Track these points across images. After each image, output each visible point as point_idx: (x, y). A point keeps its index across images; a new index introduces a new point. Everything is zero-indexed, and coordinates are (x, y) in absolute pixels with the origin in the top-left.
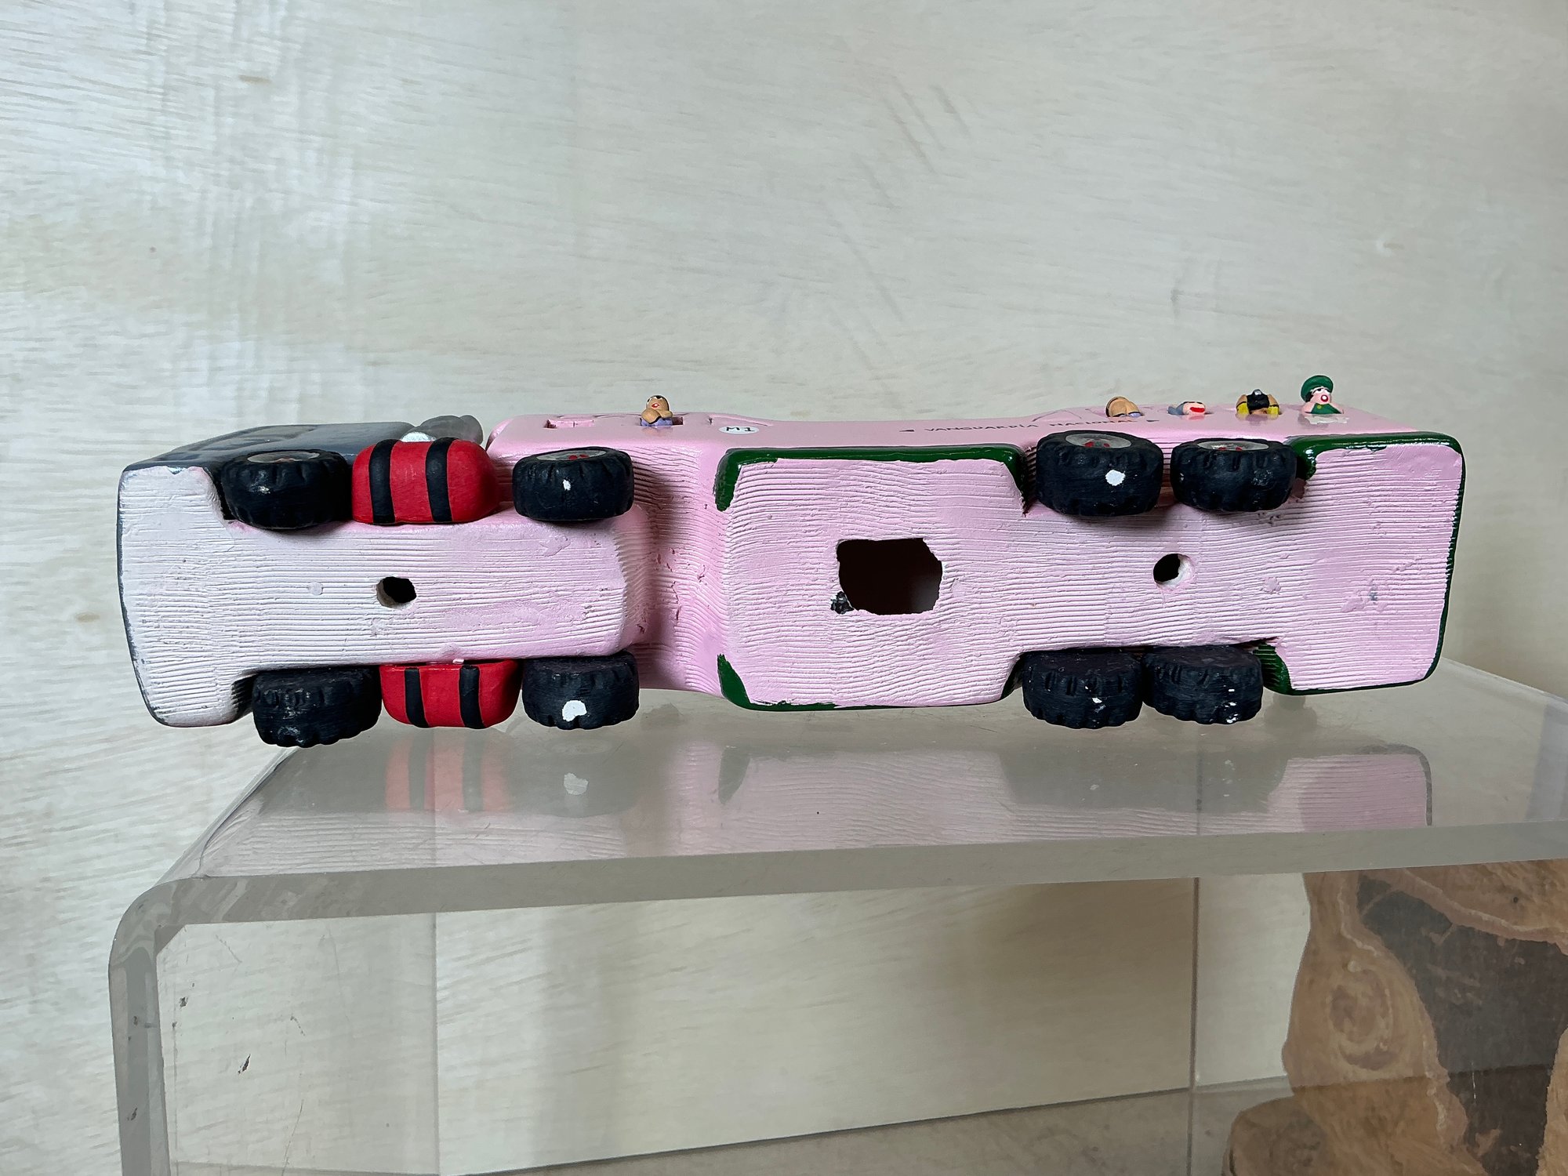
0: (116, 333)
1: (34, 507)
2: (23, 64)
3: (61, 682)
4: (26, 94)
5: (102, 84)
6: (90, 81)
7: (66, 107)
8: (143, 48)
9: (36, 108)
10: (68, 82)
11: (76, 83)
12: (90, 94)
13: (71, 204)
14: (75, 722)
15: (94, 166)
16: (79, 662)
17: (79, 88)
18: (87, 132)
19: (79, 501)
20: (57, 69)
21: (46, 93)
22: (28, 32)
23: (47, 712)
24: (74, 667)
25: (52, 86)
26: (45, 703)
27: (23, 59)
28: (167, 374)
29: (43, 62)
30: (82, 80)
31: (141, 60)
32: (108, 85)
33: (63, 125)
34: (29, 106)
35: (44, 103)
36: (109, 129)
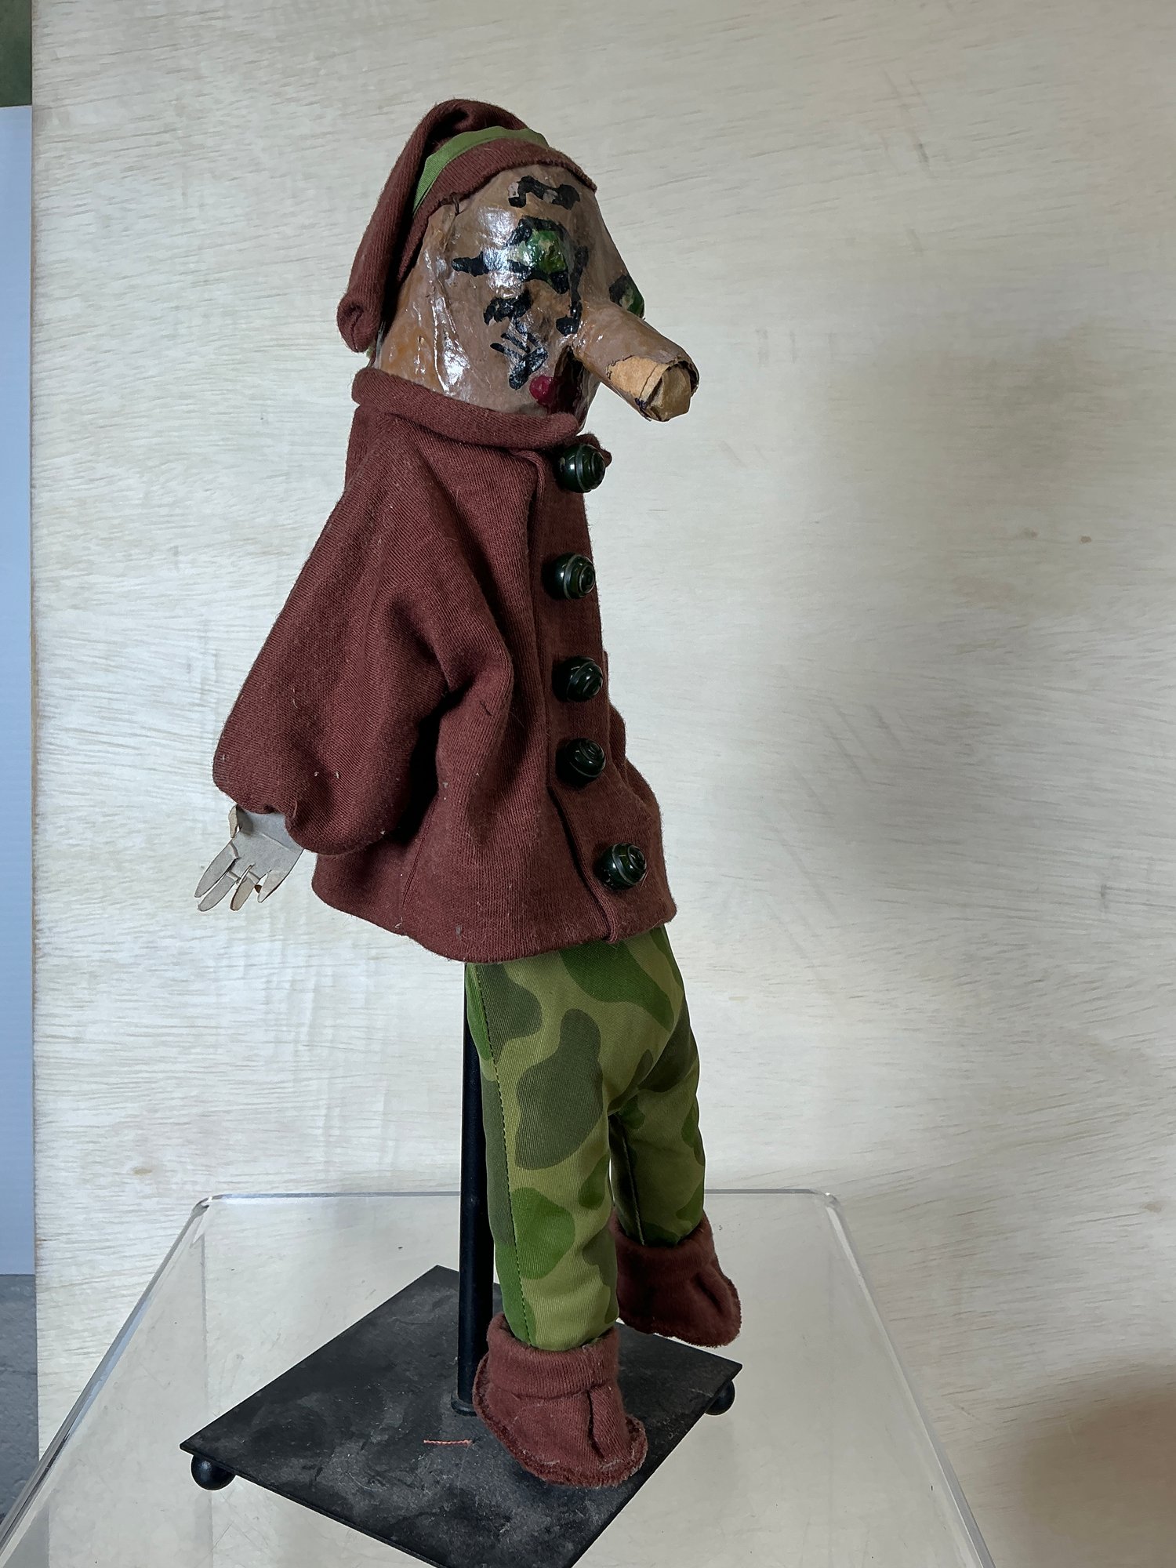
0: (171, 937)
1: (105, 1080)
2: (103, 718)
3: (122, 1223)
4: (105, 743)
5: (165, 732)
6: (155, 730)
7: (137, 752)
8: (197, 701)
9: (114, 753)
10: (139, 732)
11: (144, 732)
12: (154, 740)
13: (139, 831)
14: (131, 1257)
15: (159, 801)
16: (136, 1207)
17: (147, 736)
18: (152, 771)
19: (140, 1075)
20: (129, 721)
21: (121, 740)
22: (109, 692)
23: (109, 1247)
24: (131, 1211)
25: (124, 735)
26: (108, 1240)
27: (102, 714)
28: (212, 970)
29: (119, 716)
30: (150, 729)
31: (197, 711)
32: (169, 733)
33: (135, 767)
34: (108, 752)
35: (121, 750)
36: (169, 769)
